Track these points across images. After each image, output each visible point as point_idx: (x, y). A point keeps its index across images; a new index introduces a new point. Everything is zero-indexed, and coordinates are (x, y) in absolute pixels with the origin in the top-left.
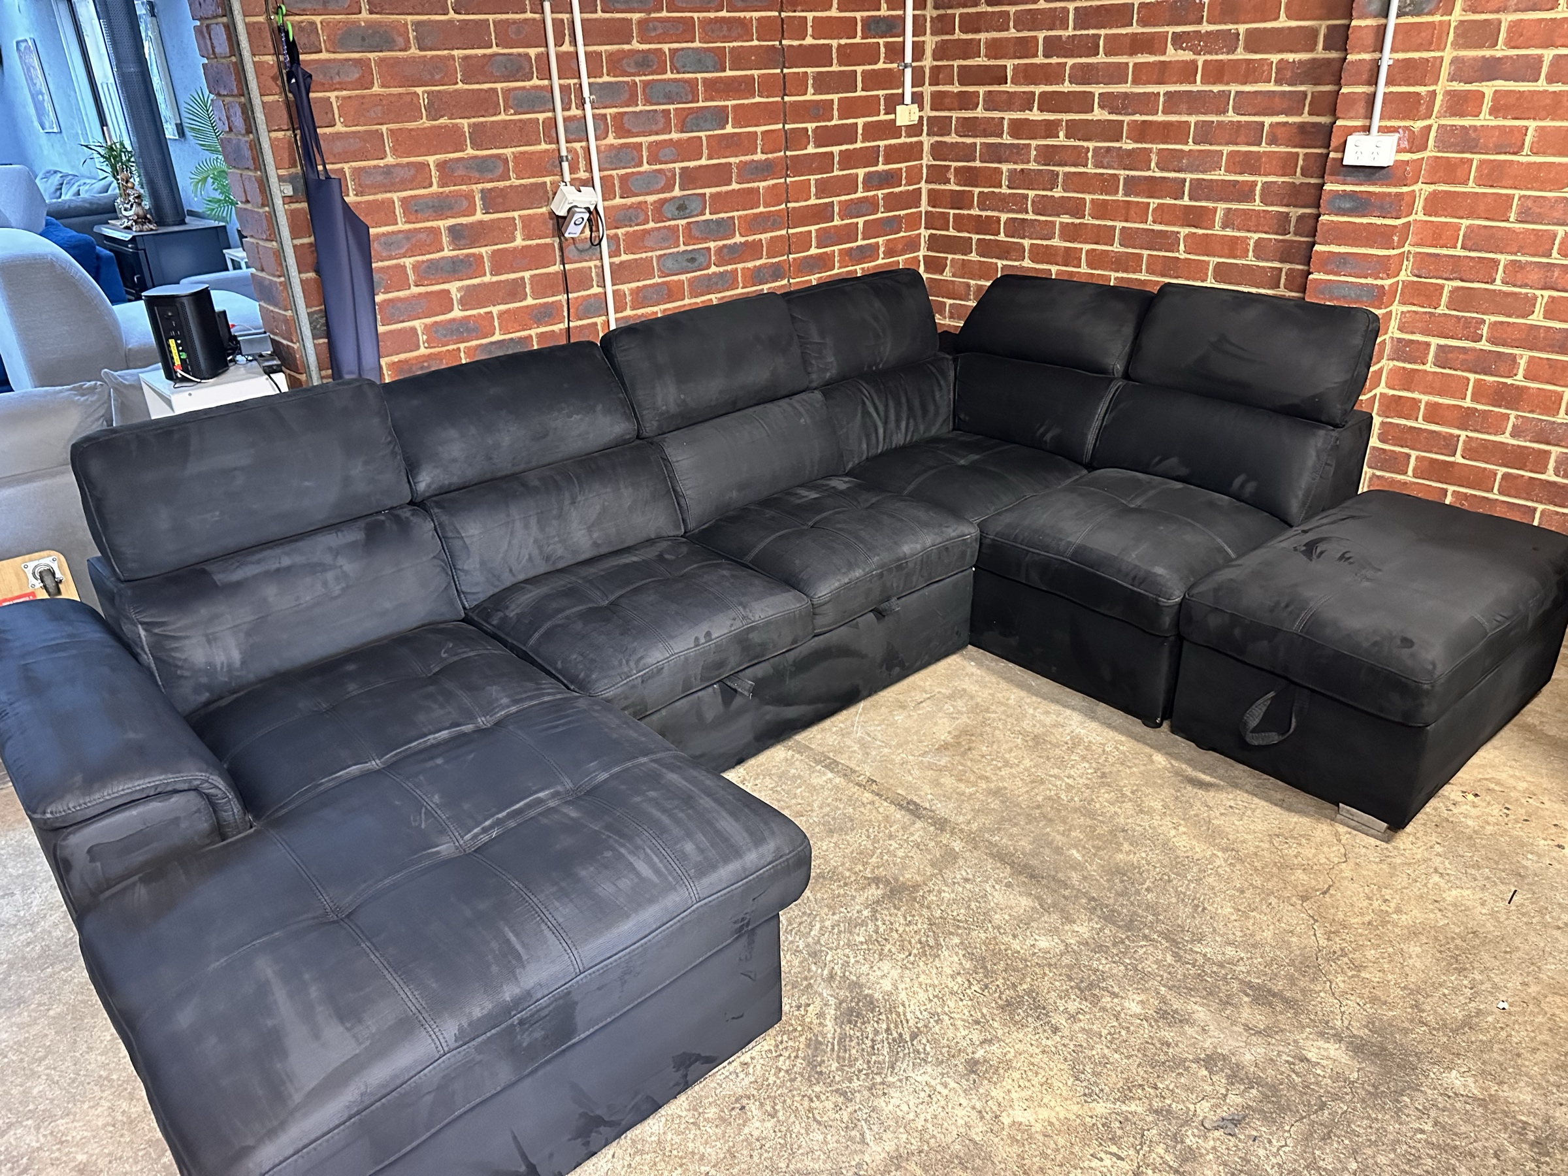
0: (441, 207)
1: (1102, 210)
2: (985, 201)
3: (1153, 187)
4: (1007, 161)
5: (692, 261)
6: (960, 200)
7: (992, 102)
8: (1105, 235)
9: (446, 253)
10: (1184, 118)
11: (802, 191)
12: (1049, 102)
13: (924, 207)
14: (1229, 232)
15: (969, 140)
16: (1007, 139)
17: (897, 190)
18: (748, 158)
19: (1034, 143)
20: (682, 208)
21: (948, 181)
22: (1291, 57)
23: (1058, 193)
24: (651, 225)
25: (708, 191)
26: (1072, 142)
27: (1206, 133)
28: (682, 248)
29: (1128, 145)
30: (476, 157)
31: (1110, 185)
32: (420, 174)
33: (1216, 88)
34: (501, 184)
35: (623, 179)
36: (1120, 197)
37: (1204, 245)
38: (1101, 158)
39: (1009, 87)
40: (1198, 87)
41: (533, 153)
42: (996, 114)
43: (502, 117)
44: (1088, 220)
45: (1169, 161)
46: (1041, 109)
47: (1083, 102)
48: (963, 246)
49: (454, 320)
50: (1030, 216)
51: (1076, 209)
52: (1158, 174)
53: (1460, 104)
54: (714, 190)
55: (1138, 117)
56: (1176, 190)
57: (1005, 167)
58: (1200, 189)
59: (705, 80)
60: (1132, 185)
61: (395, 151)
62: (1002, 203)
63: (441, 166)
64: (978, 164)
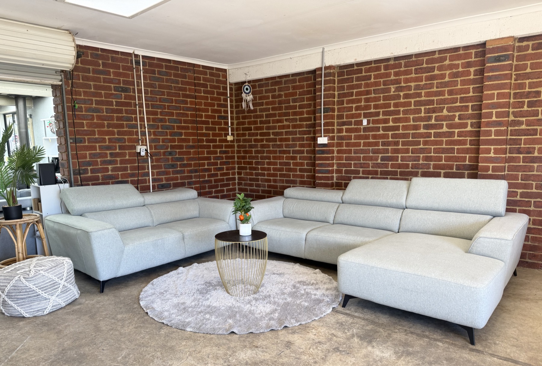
0: (108, 148)
1: (274, 158)
2: (250, 157)
3: (284, 152)
4: (254, 148)
5: (173, 166)
6: (244, 158)
7: (250, 135)
8: (275, 164)
9: (109, 158)
10: (289, 136)
11: (203, 153)
12: (262, 134)
13: (236, 159)
14: (300, 161)
15: (245, 144)
16: (253, 143)
17: (228, 155)
18: (188, 144)
19: (259, 144)
20: (170, 153)
21: (241, 153)
22: (308, 123)
23: (265, 155)
24: (162, 157)
25: (177, 150)
26: (267, 143)
27: (294, 139)
28: (170, 163)
29: (278, 143)
30: (118, 138)
31: (275, 152)
32: (104, 140)
33: (294, 130)
34: (123, 144)
35: (155, 146)
36: (278, 155)
37: (296, 164)
38: (274, 146)
39: (253, 131)
40: (291, 130)
41: (132, 138)
42: (250, 138)
43: (125, 129)
44: (272, 160)
45: (287, 146)
46: (260, 136)
47: (269, 134)
48: (245, 168)
49: (109, 174)
50: (260, 160)
51: (269, 158)
52: (285, 149)
53: (340, 131)
54: (179, 150)
55: (280, 137)
56: (289, 152)
57: (253, 150)
58: (294, 152)
59: (177, 126)
60: (280, 152)
61: (98, 135)
62: (253, 158)
63: (109, 139)
64: (247, 149)
